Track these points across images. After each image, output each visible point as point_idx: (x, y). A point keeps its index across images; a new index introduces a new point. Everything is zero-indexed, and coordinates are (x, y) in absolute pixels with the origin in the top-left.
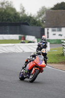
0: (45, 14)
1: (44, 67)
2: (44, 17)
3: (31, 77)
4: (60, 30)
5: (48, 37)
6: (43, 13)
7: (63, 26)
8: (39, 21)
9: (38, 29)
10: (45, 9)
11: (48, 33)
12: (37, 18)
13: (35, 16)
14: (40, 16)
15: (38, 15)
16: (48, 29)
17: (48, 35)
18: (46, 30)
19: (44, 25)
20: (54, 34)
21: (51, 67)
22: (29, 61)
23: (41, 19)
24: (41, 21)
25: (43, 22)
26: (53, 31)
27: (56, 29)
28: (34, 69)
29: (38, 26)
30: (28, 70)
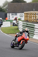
0: (7, 5)
1: (28, 40)
2: (7, 7)
3: (20, 46)
4: (16, 15)
5: (9, 19)
6: (6, 4)
7: (18, 12)
8: (4, 9)
9: (3, 14)
10: (7, 2)
11: (9, 16)
12: (2, 7)
13: (2, 6)
14: (4, 6)
15: (3, 5)
16: (9, 14)
17: (9, 17)
18: (8, 14)
19: (7, 12)
20: (13, 17)
21: (11, 36)
22: (18, 36)
23: (5, 8)
24: (5, 9)
25: (6, 10)
26: (12, 15)
27: (14, 14)
28: (22, 41)
29: (3, 12)
30: (18, 42)
